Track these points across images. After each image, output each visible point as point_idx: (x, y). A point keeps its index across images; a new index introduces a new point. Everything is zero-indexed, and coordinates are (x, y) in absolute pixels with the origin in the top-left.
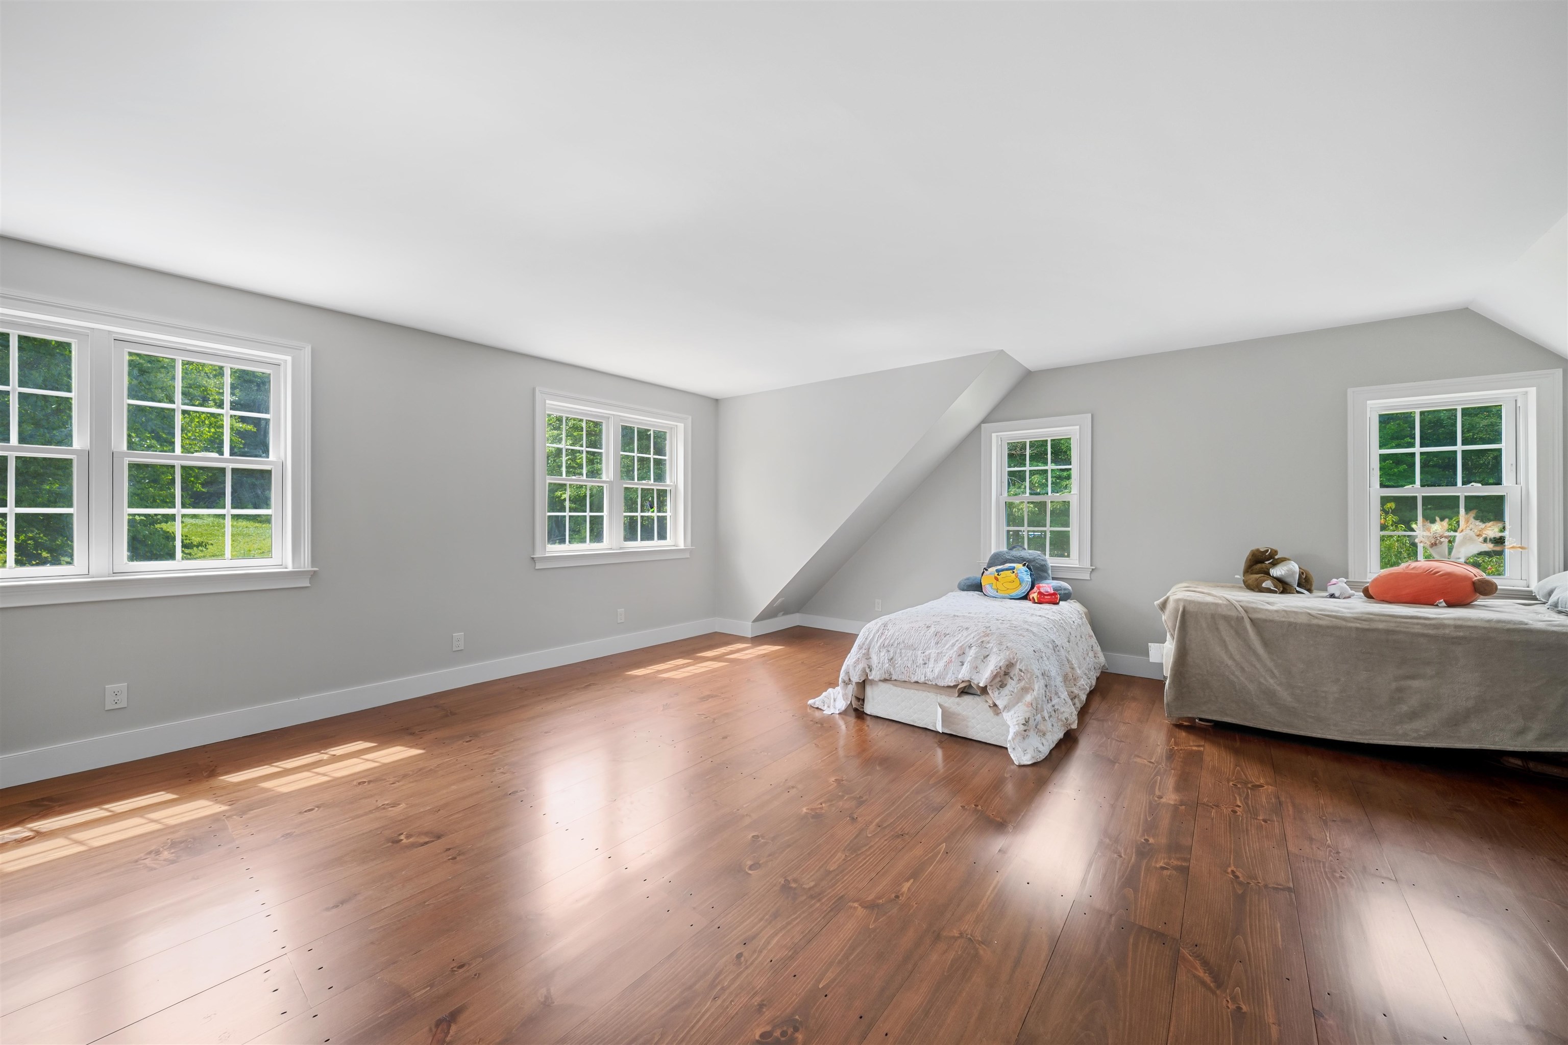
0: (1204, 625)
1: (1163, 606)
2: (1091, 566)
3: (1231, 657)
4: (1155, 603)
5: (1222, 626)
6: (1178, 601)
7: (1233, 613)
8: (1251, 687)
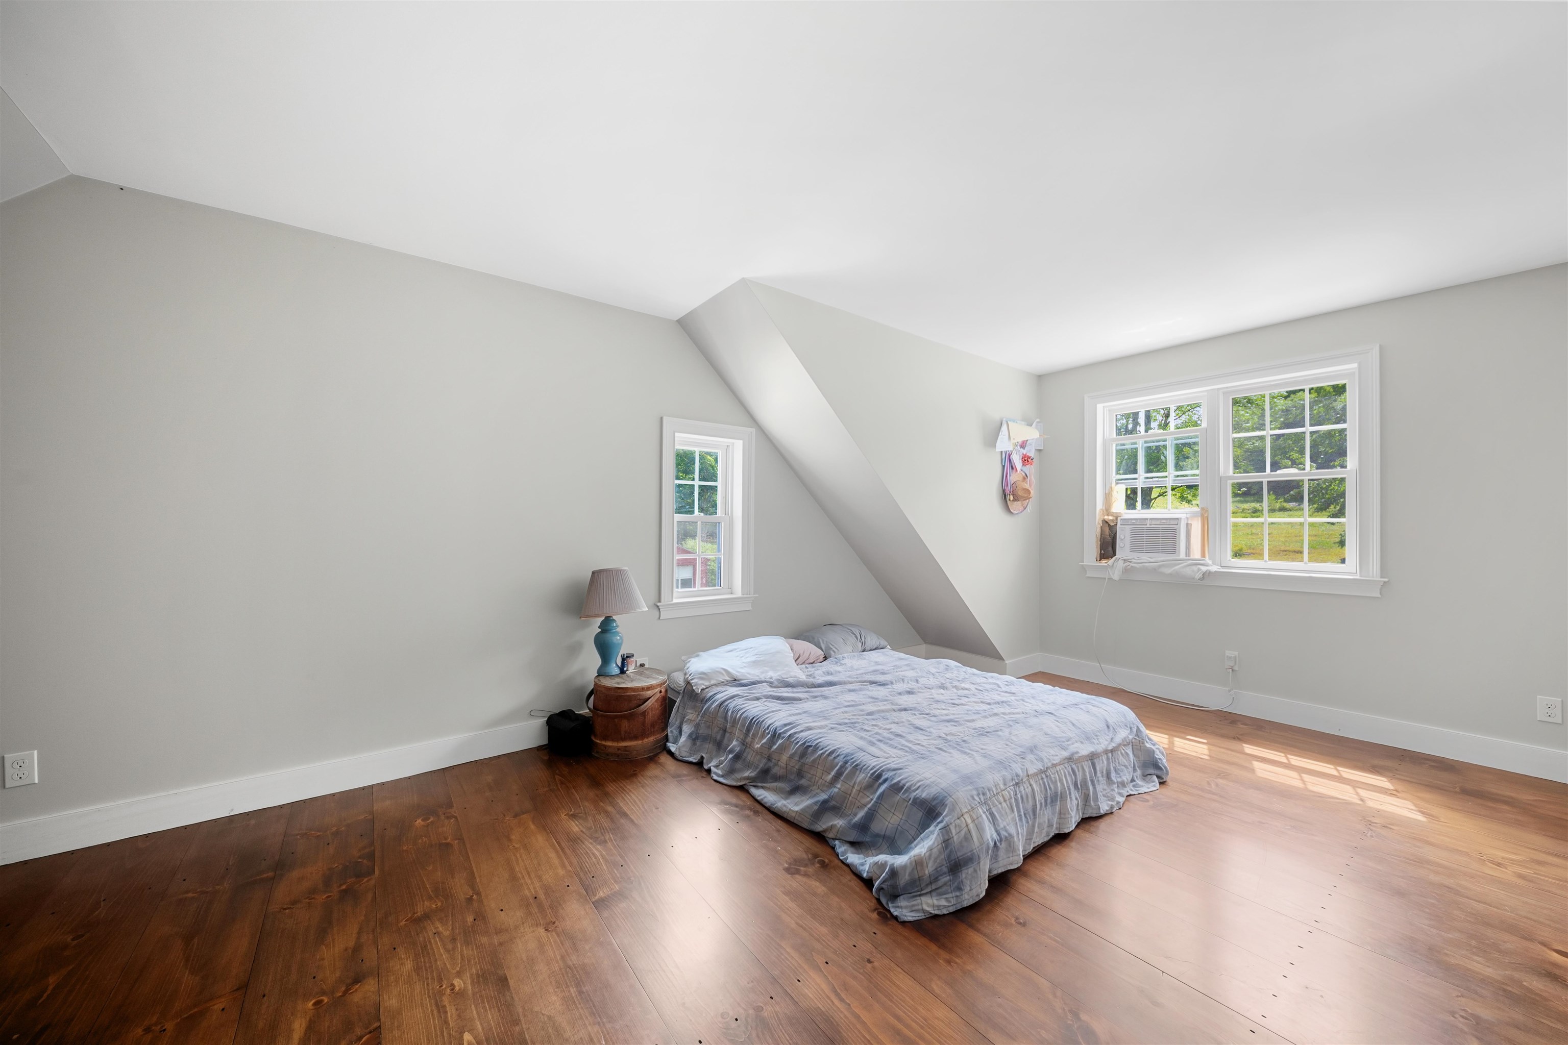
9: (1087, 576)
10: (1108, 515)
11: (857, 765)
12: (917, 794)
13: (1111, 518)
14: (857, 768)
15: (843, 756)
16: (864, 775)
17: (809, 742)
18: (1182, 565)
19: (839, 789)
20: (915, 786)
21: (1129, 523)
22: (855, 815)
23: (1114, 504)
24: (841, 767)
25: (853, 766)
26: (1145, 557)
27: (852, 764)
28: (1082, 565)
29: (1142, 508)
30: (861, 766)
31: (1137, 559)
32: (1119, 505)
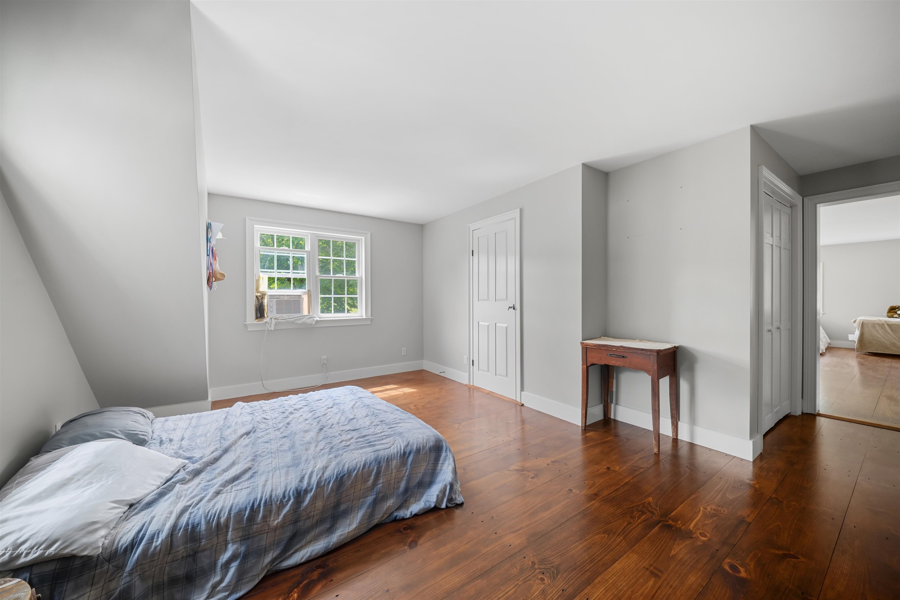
0: (870, 326)
1: (855, 322)
2: (823, 312)
3: (880, 334)
4: (852, 321)
5: (877, 327)
6: (860, 320)
7: (881, 323)
8: (888, 343)
9: (248, 330)
10: (257, 293)
11: (387, 459)
12: (429, 446)
13: (259, 294)
14: (388, 460)
15: (374, 462)
16: (395, 461)
17: (339, 474)
18: (306, 318)
19: (383, 483)
20: (424, 443)
21: (275, 298)
22: (399, 488)
23: (261, 286)
24: (378, 468)
25: (385, 461)
26: (285, 316)
27: (384, 461)
28: (246, 324)
29: (293, 289)
30: (390, 458)
31: (281, 317)
32: (264, 287)
